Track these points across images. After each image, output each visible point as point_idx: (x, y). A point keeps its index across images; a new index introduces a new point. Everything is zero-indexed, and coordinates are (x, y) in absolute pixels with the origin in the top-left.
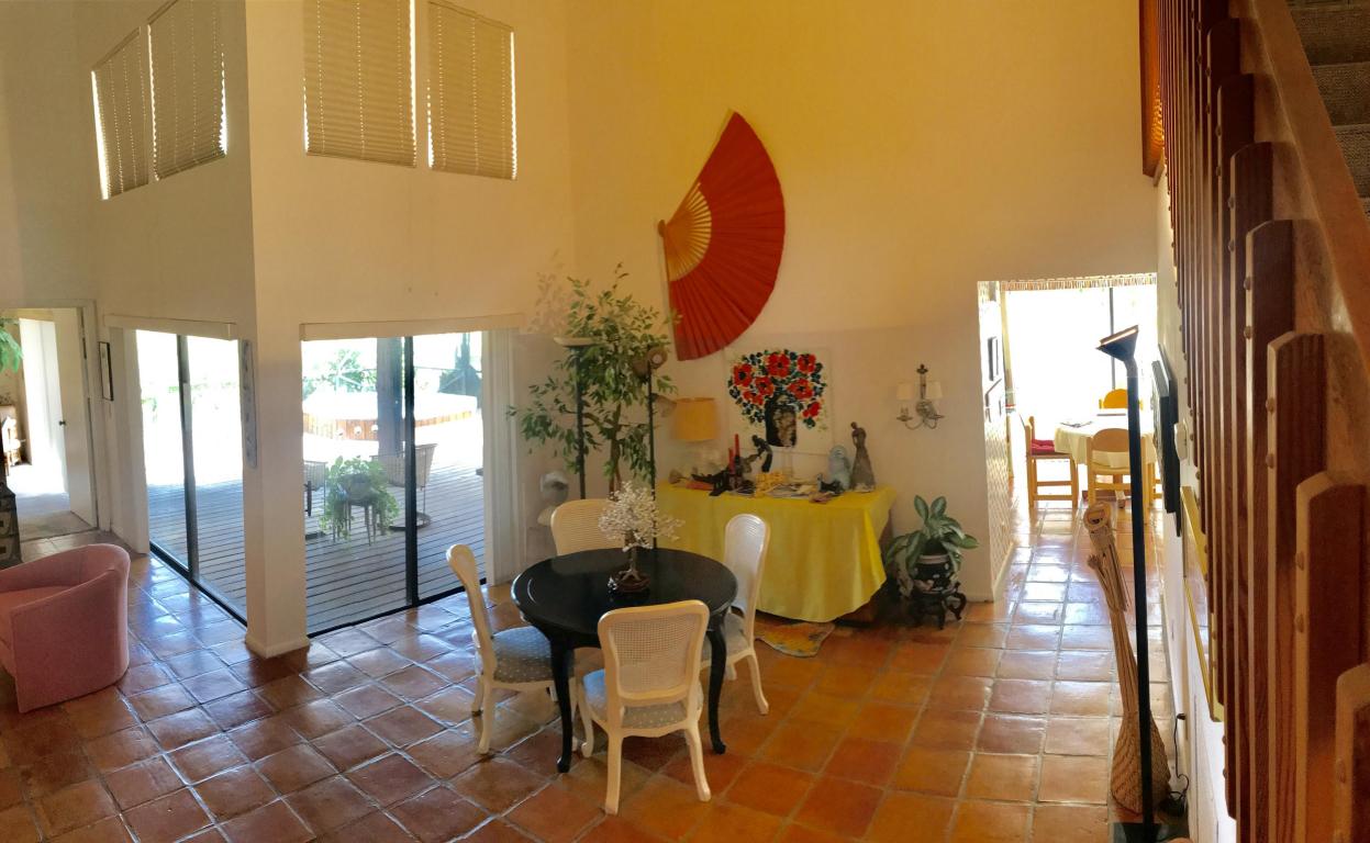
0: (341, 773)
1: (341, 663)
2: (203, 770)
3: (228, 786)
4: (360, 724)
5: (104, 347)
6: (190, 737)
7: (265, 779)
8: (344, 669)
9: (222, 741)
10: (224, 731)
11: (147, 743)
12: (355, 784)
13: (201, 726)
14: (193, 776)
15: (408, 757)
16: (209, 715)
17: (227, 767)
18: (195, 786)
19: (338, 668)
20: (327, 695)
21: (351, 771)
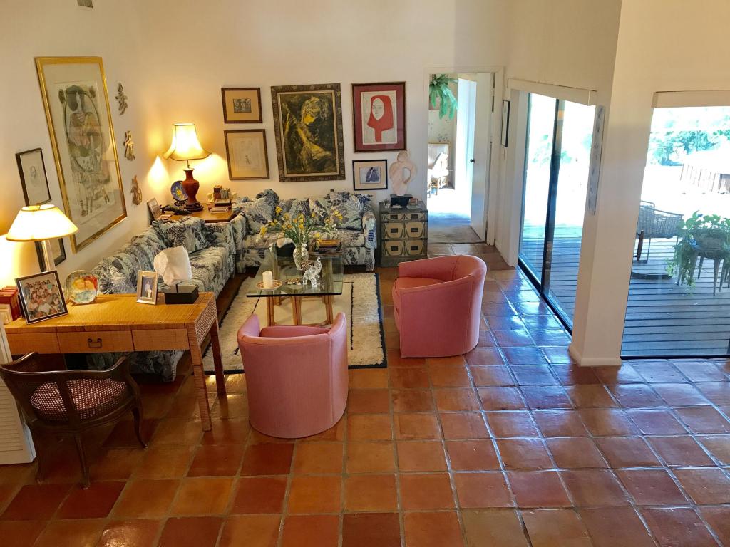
0: (612, 468)
1: (645, 386)
2: (505, 432)
3: (520, 449)
4: (643, 437)
5: (506, 104)
6: (505, 406)
7: (549, 454)
8: (645, 391)
9: (526, 416)
10: (530, 410)
11: (475, 402)
12: (620, 481)
13: (514, 401)
14: (497, 433)
15: (672, 476)
16: (523, 395)
17: (524, 435)
18: (496, 440)
19: (640, 390)
20: (623, 407)
21: (620, 469)
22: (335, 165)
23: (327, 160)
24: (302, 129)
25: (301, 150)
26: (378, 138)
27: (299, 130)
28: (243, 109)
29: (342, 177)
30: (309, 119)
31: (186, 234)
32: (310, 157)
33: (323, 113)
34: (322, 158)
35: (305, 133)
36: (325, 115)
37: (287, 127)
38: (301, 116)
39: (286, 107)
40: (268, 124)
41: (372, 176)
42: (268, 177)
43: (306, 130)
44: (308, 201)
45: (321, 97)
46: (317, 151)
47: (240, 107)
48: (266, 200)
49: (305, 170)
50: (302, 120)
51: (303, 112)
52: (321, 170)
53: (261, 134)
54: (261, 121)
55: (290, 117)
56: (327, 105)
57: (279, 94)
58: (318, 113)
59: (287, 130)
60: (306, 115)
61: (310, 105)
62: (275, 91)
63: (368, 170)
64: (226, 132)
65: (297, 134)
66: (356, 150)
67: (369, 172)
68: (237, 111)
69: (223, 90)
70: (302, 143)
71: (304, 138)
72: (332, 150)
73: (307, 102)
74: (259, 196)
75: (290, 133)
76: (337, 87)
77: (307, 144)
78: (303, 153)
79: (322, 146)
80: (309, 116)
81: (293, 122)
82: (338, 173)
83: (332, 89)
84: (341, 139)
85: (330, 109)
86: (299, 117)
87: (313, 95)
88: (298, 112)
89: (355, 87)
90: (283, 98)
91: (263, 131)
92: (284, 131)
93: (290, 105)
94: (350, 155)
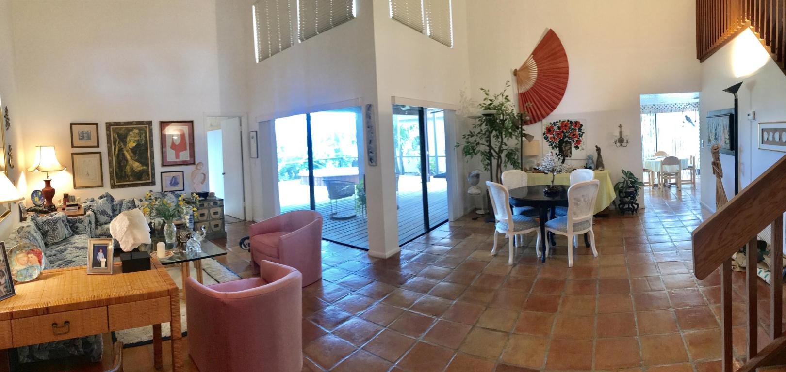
22: (149, 175)
23: (143, 173)
24: (127, 151)
25: (126, 166)
26: (177, 156)
27: (125, 152)
28: (86, 138)
29: (153, 183)
30: (132, 144)
31: (58, 225)
32: (132, 169)
33: (141, 140)
34: (140, 170)
35: (129, 154)
36: (143, 142)
37: (117, 150)
38: (126, 143)
39: (116, 136)
40: (104, 148)
41: (174, 182)
42: (102, 186)
43: (130, 151)
44: (134, 200)
45: (140, 129)
46: (137, 166)
47: (83, 137)
48: (107, 200)
49: (129, 179)
50: (127, 145)
51: (128, 139)
52: (140, 179)
53: (98, 155)
54: (98, 146)
55: (119, 143)
56: (144, 135)
57: (111, 127)
58: (138, 140)
59: (117, 152)
60: (130, 141)
61: (133, 135)
62: (109, 125)
63: (171, 178)
64: (73, 154)
65: (123, 154)
66: (163, 165)
67: (172, 180)
68: (80, 139)
69: (71, 124)
70: (127, 161)
71: (128, 157)
72: (147, 165)
73: (130, 133)
74: (101, 197)
75: (118, 154)
76: (150, 123)
77: (130, 161)
78: (128, 168)
79: (140, 163)
80: (132, 142)
81: (121, 146)
82: (151, 181)
83: (147, 124)
84: (152, 157)
85: (146, 137)
86: (125, 143)
87: (135, 128)
88: (125, 140)
89: (162, 124)
91: (100, 153)
92: (115, 152)
93: (119, 135)
94: (158, 169)
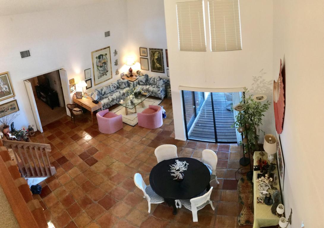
22: (162, 69)
27: (155, 60)
29: (164, 73)
30: (156, 57)
32: (157, 67)
34: (159, 67)
36: (159, 57)
39: (152, 53)
42: (149, 70)
45: (159, 52)
48: (145, 77)
49: (156, 69)
52: (159, 70)
53: (147, 59)
54: (147, 56)
61: (156, 54)
62: (150, 49)
64: (140, 58)
68: (143, 53)
69: (140, 48)
71: (156, 62)
72: (162, 65)
75: (153, 60)
77: (156, 63)
79: (159, 64)
80: (156, 56)
83: (161, 50)
85: (160, 55)
86: (154, 56)
90: (151, 51)
94: (166, 67)
